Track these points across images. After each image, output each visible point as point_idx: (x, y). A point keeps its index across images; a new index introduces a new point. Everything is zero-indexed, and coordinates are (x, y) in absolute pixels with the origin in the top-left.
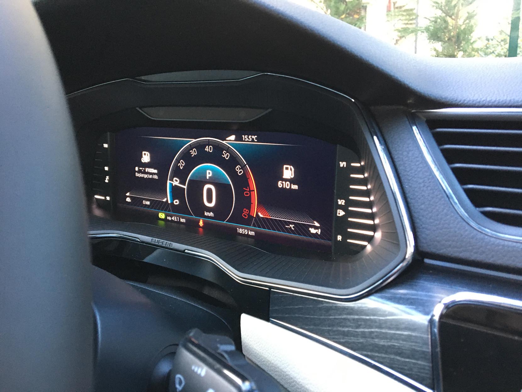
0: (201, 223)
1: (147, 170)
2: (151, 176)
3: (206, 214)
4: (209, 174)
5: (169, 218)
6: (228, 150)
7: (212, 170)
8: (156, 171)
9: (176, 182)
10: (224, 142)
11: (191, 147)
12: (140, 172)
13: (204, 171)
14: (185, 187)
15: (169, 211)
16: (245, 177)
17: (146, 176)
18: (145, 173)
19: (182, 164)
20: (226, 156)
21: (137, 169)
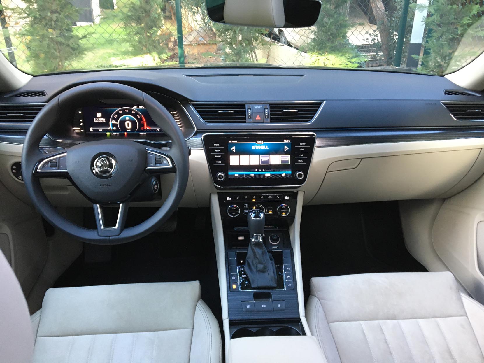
0: (126, 134)
1: (100, 119)
2: (102, 121)
3: (127, 130)
4: (127, 118)
5: (112, 134)
6: (134, 110)
7: (129, 117)
8: (104, 119)
9: (114, 122)
10: (132, 108)
11: (119, 110)
12: (96, 120)
13: (125, 117)
14: (118, 123)
15: (112, 131)
16: (141, 118)
17: (99, 121)
18: (99, 120)
19: (116, 116)
20: (133, 112)
21: (95, 119)
